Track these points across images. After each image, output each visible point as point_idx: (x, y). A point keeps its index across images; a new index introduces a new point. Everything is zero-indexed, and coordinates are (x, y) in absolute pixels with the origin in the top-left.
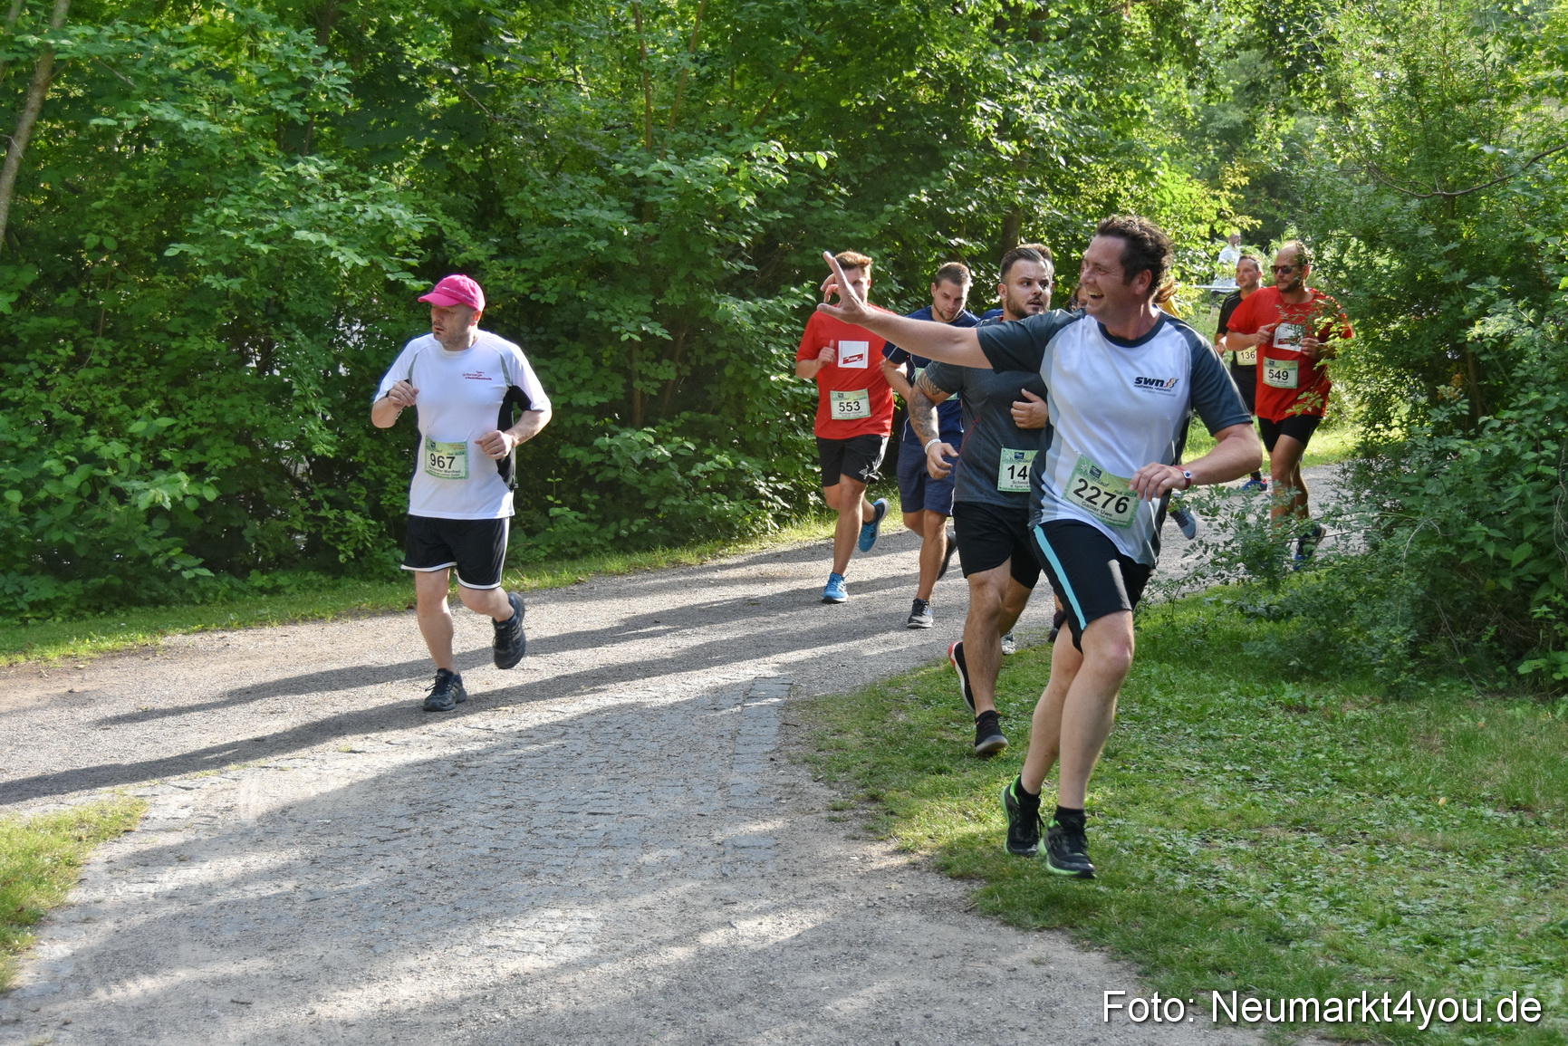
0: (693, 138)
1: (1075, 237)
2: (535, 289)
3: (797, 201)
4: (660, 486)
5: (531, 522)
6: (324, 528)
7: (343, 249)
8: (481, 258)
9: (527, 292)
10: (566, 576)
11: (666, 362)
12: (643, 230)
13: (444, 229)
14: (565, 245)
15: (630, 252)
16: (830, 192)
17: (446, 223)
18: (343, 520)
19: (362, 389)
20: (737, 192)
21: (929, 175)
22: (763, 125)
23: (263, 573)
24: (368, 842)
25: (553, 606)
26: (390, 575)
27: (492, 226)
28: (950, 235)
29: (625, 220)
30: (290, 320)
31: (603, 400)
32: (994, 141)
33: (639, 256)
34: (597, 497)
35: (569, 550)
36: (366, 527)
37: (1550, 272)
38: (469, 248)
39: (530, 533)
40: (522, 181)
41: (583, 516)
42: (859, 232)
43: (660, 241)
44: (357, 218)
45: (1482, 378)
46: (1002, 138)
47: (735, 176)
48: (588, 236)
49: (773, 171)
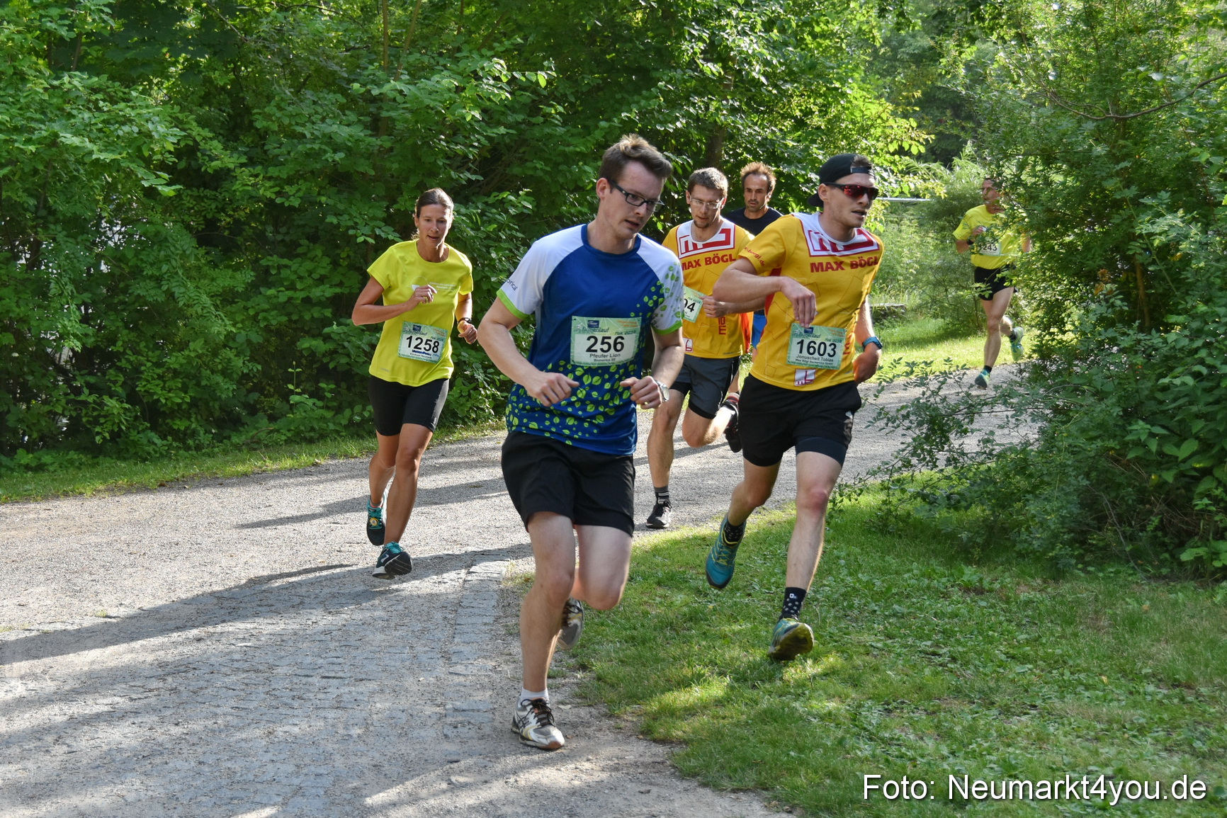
0: (426, 59)
2: (279, 194)
3: (519, 117)
5: (273, 408)
6: (84, 411)
8: (232, 166)
9: (273, 196)
10: (305, 459)
12: (379, 143)
13: (198, 139)
14: (308, 155)
15: (367, 162)
16: (550, 110)
17: (197, 132)
18: (101, 404)
19: (122, 285)
20: (464, 108)
21: (640, 94)
22: (491, 48)
23: (28, 452)
24: (121, 700)
26: (144, 455)
27: (242, 137)
29: (362, 134)
30: (56, 223)
32: (700, 62)
33: (374, 168)
34: (333, 386)
35: (307, 435)
36: (122, 411)
37: (1213, 189)
38: (220, 156)
39: (272, 418)
40: (269, 98)
41: (320, 404)
42: (576, 146)
43: (395, 153)
44: (116, 130)
45: (1147, 288)
46: (708, 61)
47: (462, 93)
48: (327, 148)
49: (498, 88)
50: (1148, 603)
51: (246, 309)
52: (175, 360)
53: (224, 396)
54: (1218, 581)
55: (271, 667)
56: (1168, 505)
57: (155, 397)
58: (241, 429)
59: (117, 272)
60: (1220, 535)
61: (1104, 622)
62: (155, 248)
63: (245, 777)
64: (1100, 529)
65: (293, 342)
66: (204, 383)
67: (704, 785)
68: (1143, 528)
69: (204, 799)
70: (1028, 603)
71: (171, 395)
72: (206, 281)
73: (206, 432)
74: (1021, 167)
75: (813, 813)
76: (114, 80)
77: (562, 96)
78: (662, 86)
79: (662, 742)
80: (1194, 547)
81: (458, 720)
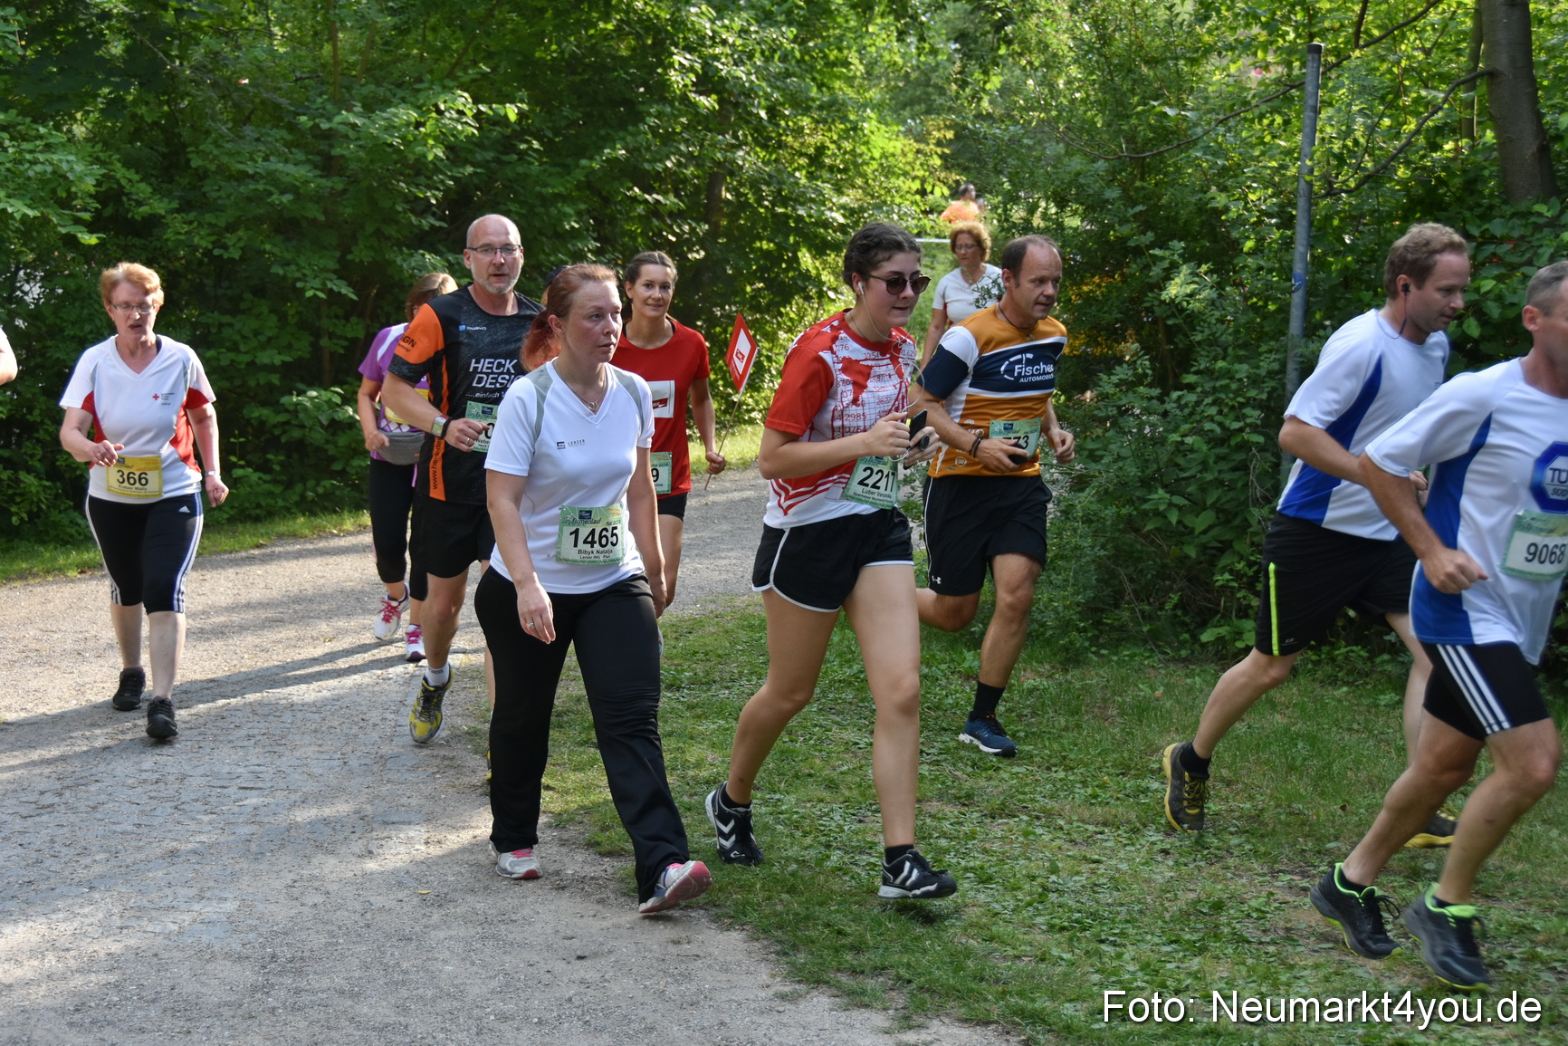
0: (381, 92)
1: (779, 191)
2: (218, 244)
3: (490, 155)
4: (348, 447)
7: (12, 201)
8: (163, 212)
9: (210, 246)
10: (249, 540)
11: (354, 319)
12: (329, 184)
13: (123, 182)
14: (249, 199)
15: (316, 206)
16: (523, 146)
17: (121, 173)
18: (18, 481)
19: (38, 346)
20: (425, 145)
22: (455, 78)
24: (9, 819)
25: (231, 572)
26: (67, 538)
27: (177, 178)
28: (649, 190)
31: (288, 359)
32: (692, 96)
33: (325, 212)
34: (283, 458)
35: (253, 512)
36: (41, 489)
37: (1235, 234)
38: (149, 201)
40: (208, 133)
41: (267, 477)
42: (553, 187)
43: (348, 196)
44: (27, 169)
45: (1170, 342)
46: (700, 93)
47: (422, 129)
48: (272, 189)
49: (462, 123)
50: (1162, 689)
55: (182, 778)
56: (1189, 581)
57: (78, 472)
60: (1243, 612)
61: (1112, 712)
62: (77, 304)
63: (139, 903)
64: (1117, 606)
65: (238, 408)
68: (1161, 609)
69: (90, 929)
70: (1031, 691)
74: (1032, 209)
75: (765, 931)
76: (25, 115)
77: (538, 131)
78: (652, 121)
79: (610, 854)
80: (1216, 627)
81: (385, 834)
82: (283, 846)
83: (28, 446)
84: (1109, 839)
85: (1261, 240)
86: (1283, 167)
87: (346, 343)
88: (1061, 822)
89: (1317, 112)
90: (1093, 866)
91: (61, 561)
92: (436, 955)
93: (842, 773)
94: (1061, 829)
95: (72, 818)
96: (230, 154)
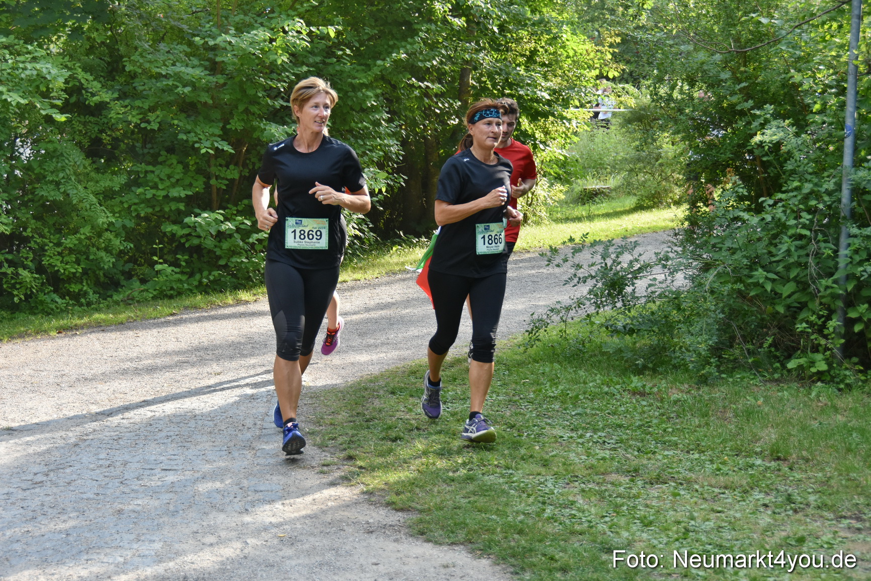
0: (247, 19)
1: (507, 80)
2: (144, 120)
3: (318, 59)
4: (229, 250)
5: (143, 274)
6: (4, 280)
7: (11, 94)
8: (108, 100)
9: (139, 122)
10: (167, 310)
11: (232, 167)
12: (215, 80)
13: (83, 81)
14: (164, 91)
15: (207, 94)
16: (340, 53)
17: (81, 75)
18: (17, 274)
19: (30, 187)
20: (276, 54)
21: (406, 41)
22: (296, 10)
24: (15, 491)
25: (155, 331)
26: (49, 311)
27: (117, 78)
28: (422, 80)
29: (203, 74)
31: (190, 193)
32: (449, 18)
33: (212, 98)
34: (187, 257)
35: (169, 293)
36: (32, 279)
38: (100, 93)
39: (143, 281)
40: (136, 48)
41: (177, 270)
42: (359, 79)
43: (227, 87)
44: (20, 74)
45: (766, 172)
46: (454, 17)
47: (274, 43)
48: (178, 84)
49: (300, 39)
50: (762, 400)
51: (122, 203)
52: (70, 241)
53: (106, 267)
54: (813, 382)
55: (125, 464)
56: (779, 328)
57: (56, 268)
58: (120, 290)
59: (26, 178)
60: (816, 349)
61: (730, 414)
62: (54, 160)
63: (99, 544)
64: (731, 347)
65: (158, 226)
66: (91, 257)
67: (428, 541)
68: (761, 346)
70: (676, 402)
71: (67, 266)
72: (92, 183)
73: (94, 293)
74: (673, 88)
75: (503, 559)
76: (19, 39)
77: (350, 43)
78: (422, 34)
79: (401, 510)
80: (797, 358)
81: (256, 498)
82: (190, 506)
83: (24, 252)
84: (729, 497)
85: (824, 105)
86: (839, 56)
87: (227, 182)
88: (697, 487)
89: (860, 18)
90: (718, 514)
91: (46, 325)
92: (290, 576)
93: (553, 456)
94: (697, 491)
95: (55, 490)
96: (150, 62)
